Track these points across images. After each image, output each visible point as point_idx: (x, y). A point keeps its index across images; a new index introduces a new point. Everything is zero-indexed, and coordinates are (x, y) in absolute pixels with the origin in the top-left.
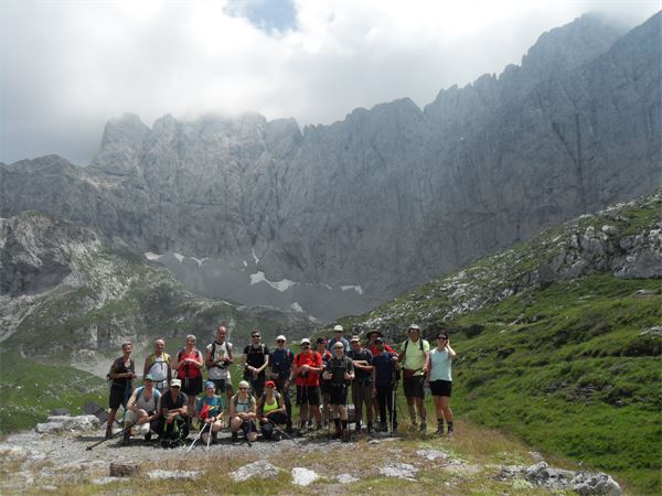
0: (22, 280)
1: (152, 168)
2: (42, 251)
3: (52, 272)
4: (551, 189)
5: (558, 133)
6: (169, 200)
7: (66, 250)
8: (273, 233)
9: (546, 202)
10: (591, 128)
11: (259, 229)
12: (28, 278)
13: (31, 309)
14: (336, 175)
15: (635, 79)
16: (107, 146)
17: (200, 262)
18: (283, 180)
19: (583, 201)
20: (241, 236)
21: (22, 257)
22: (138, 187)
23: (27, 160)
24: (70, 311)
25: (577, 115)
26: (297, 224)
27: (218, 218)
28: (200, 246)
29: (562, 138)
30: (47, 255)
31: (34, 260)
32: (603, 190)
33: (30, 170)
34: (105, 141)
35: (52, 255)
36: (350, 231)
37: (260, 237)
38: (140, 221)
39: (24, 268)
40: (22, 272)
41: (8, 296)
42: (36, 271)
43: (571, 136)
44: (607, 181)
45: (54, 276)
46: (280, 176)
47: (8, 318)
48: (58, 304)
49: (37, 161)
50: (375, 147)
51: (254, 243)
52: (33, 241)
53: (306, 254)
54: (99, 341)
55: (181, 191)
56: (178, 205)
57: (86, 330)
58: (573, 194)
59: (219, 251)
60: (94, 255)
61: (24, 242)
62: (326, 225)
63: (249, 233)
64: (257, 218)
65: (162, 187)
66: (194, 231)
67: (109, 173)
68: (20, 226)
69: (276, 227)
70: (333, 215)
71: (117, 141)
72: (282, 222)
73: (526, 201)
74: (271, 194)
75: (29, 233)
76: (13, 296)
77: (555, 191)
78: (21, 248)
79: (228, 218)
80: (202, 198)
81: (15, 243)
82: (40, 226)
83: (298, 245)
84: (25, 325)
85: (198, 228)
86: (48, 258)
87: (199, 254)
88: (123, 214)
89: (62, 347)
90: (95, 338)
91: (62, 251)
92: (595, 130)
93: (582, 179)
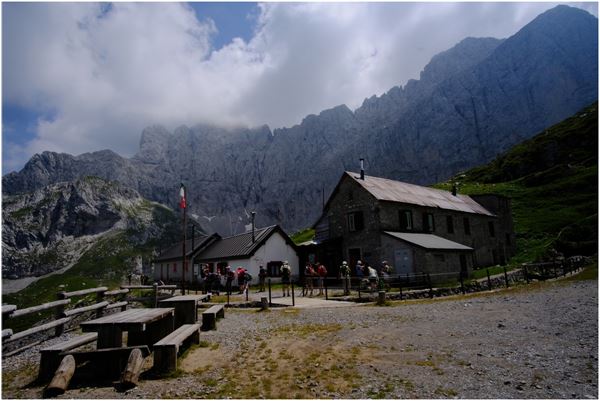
0: (83, 225)
1: (175, 159)
2: (99, 203)
3: (106, 219)
4: (459, 150)
5: (459, 112)
6: (187, 179)
7: (117, 203)
8: (258, 198)
9: (456, 158)
10: (484, 107)
11: (248, 196)
12: (88, 224)
13: (90, 246)
14: (299, 157)
15: (515, 70)
16: (144, 145)
17: (210, 219)
18: (263, 163)
19: (484, 156)
20: (236, 201)
21: (83, 207)
22: (166, 171)
23: (88, 154)
24: (121, 246)
25: (472, 99)
26: (275, 191)
27: (221, 189)
28: (209, 209)
29: (463, 115)
30: (102, 206)
31: (92, 210)
32: (498, 147)
33: (91, 160)
34: (142, 142)
35: (106, 206)
36: (312, 192)
37: (249, 201)
38: (168, 193)
39: (84, 215)
40: (83, 219)
41: (72, 237)
42: (93, 218)
43: (469, 113)
44: (500, 141)
45: (108, 222)
46: (261, 160)
47: (71, 253)
48: (112, 241)
49: (95, 153)
50: (324, 138)
51: (245, 205)
52: (91, 197)
53: (282, 210)
54: (144, 268)
55: (195, 174)
56: (193, 183)
57: (133, 259)
58: (475, 152)
59: (222, 211)
60: (138, 208)
61: (84, 197)
62: (295, 190)
63: (242, 198)
64: (247, 189)
65: (182, 171)
66: (204, 198)
67: (145, 163)
68: (81, 185)
69: (260, 193)
70: (299, 183)
71: (150, 141)
72: (264, 190)
73: (441, 160)
74: (255, 173)
75: (88, 190)
76: (76, 237)
77: (463, 151)
78: (82, 201)
79: (227, 190)
80: (209, 177)
81: (77, 197)
82: (97, 185)
83: (276, 204)
84: (85, 257)
85: (207, 197)
86: (103, 209)
87: (208, 213)
88: (157, 189)
89: (114, 273)
90: (140, 266)
91: (114, 203)
92: (487, 108)
93: (481, 142)
